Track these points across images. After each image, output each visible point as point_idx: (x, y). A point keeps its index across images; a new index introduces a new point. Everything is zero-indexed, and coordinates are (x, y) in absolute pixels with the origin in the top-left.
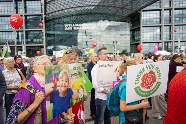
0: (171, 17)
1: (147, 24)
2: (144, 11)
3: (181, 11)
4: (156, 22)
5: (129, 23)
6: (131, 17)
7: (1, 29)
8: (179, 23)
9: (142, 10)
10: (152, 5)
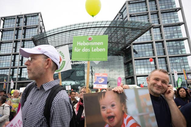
0: (164, 48)
1: (139, 57)
2: (134, 44)
3: (174, 42)
4: (148, 55)
5: (122, 56)
6: (124, 51)
7: (0, 67)
8: (174, 54)
9: (132, 44)
10: (142, 35)
